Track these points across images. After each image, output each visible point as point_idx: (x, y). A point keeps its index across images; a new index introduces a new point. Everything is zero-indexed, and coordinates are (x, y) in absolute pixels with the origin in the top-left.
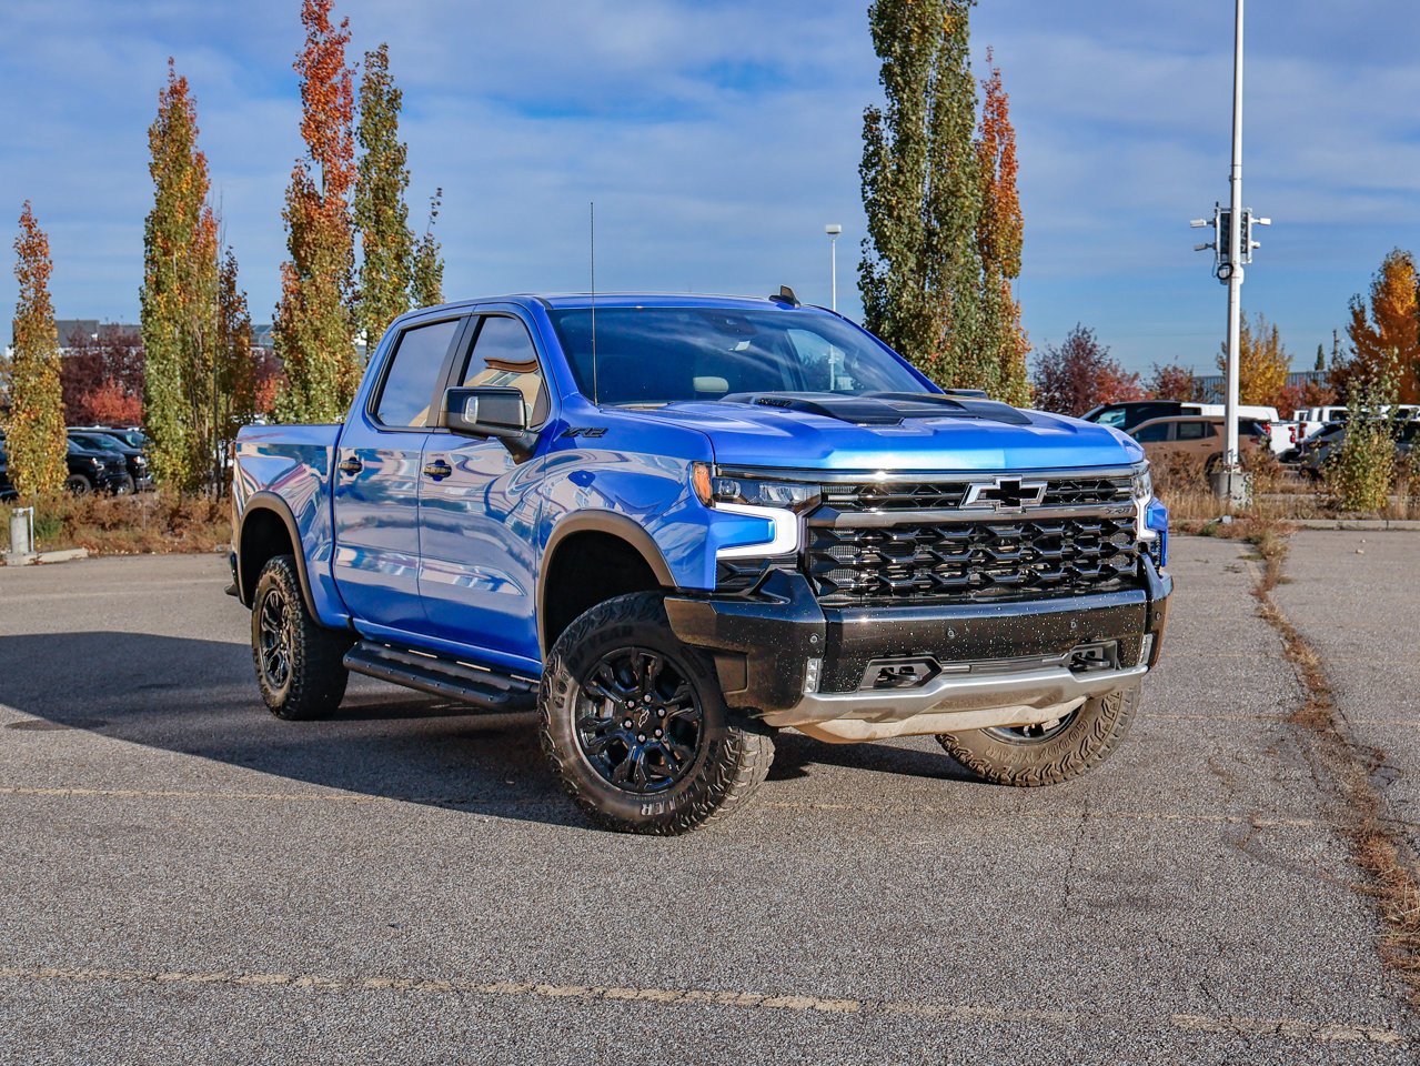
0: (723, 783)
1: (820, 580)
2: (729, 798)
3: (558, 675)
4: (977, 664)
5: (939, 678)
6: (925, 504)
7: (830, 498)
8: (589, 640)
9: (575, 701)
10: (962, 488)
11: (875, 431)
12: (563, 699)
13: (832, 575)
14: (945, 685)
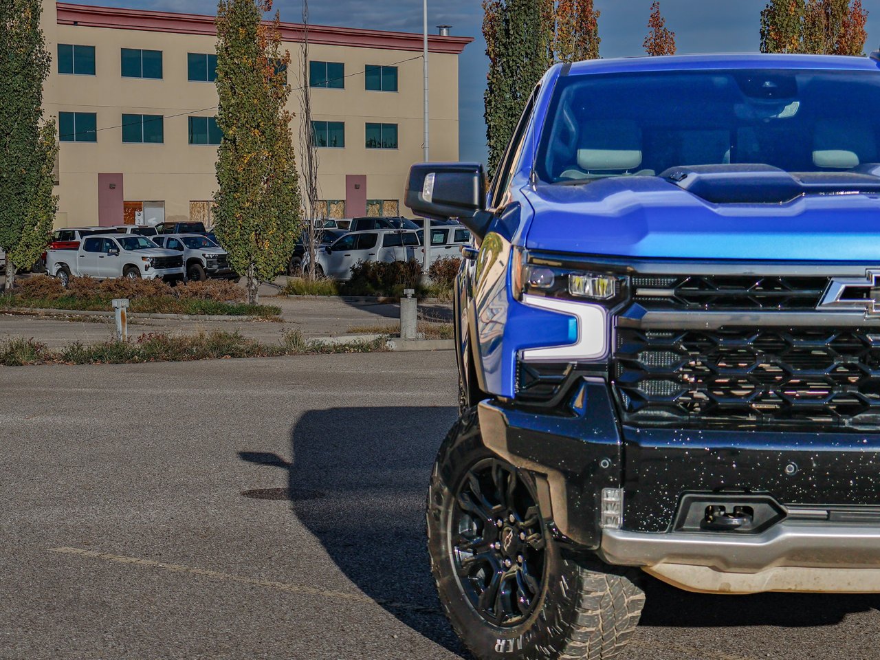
0: (561, 625)
1: (628, 393)
2: (571, 644)
3: (437, 484)
4: (836, 509)
5: (782, 525)
6: (770, 303)
7: (640, 292)
8: (458, 447)
9: (451, 514)
10: (822, 283)
11: (715, 210)
12: (439, 511)
13: (645, 388)
14: (788, 534)
